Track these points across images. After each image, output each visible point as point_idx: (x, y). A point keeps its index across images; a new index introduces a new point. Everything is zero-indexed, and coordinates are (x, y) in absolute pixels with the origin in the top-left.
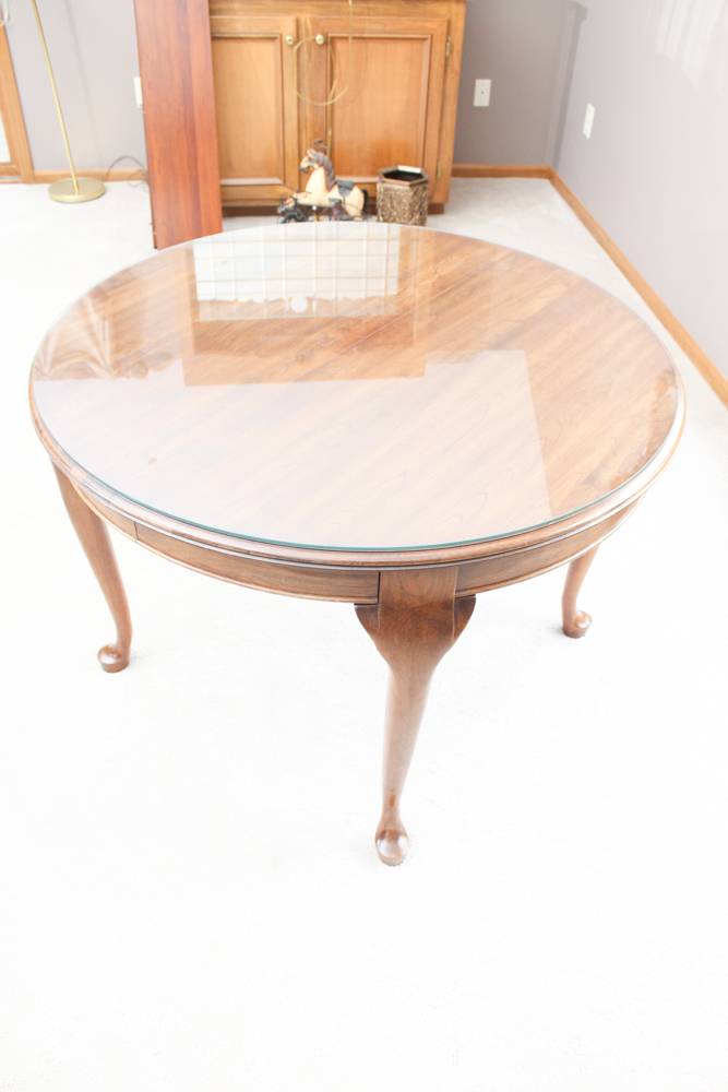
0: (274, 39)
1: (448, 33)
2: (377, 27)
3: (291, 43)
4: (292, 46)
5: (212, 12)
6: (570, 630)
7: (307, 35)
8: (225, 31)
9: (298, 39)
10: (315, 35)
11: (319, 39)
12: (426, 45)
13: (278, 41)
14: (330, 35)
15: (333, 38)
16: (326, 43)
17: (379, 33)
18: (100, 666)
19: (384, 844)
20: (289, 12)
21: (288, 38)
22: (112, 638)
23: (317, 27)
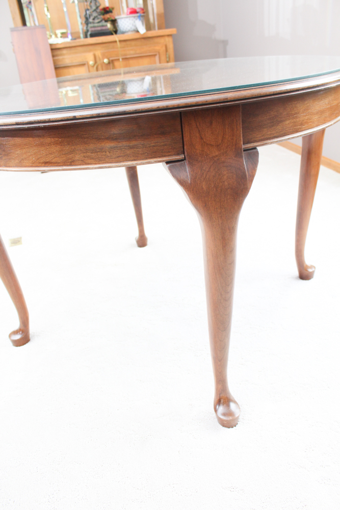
0: (83, 65)
1: (166, 51)
2: (132, 52)
3: (92, 65)
4: (93, 66)
5: (53, 56)
6: (304, 275)
7: (100, 60)
8: (61, 64)
9: (96, 62)
10: (103, 59)
11: (106, 61)
12: (157, 58)
13: (87, 65)
14: (111, 59)
15: (112, 61)
16: (109, 63)
17: (134, 54)
18: (11, 344)
19: (221, 409)
20: (90, 51)
21: (91, 63)
22: (16, 324)
23: (104, 56)
